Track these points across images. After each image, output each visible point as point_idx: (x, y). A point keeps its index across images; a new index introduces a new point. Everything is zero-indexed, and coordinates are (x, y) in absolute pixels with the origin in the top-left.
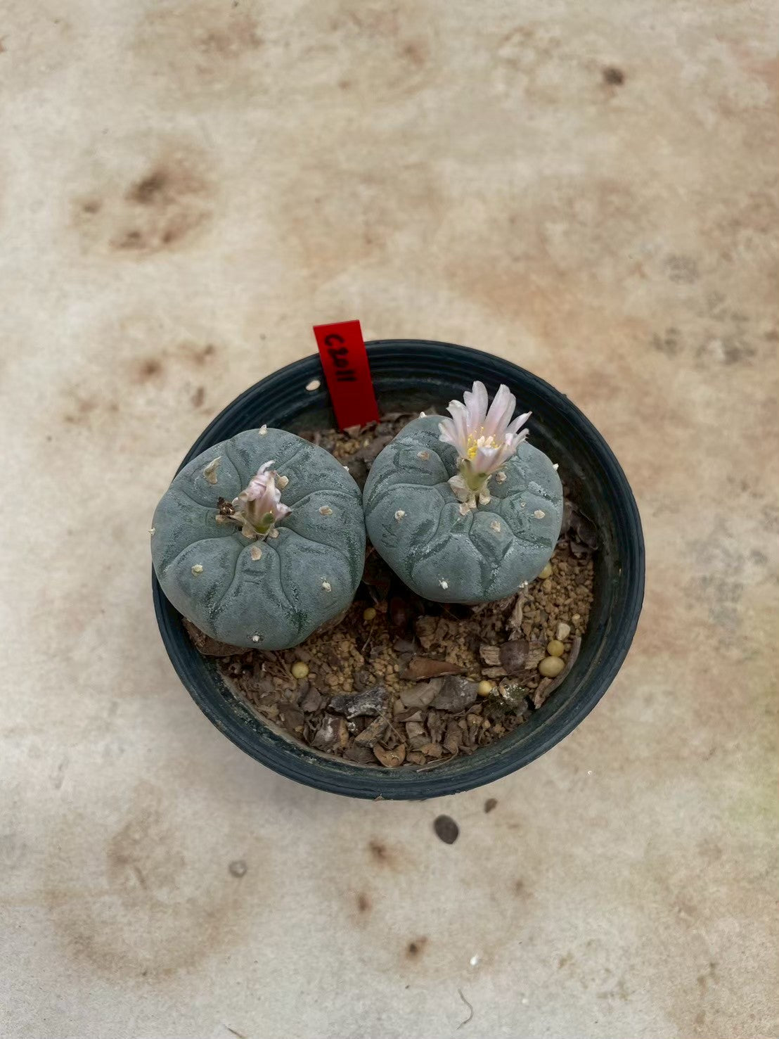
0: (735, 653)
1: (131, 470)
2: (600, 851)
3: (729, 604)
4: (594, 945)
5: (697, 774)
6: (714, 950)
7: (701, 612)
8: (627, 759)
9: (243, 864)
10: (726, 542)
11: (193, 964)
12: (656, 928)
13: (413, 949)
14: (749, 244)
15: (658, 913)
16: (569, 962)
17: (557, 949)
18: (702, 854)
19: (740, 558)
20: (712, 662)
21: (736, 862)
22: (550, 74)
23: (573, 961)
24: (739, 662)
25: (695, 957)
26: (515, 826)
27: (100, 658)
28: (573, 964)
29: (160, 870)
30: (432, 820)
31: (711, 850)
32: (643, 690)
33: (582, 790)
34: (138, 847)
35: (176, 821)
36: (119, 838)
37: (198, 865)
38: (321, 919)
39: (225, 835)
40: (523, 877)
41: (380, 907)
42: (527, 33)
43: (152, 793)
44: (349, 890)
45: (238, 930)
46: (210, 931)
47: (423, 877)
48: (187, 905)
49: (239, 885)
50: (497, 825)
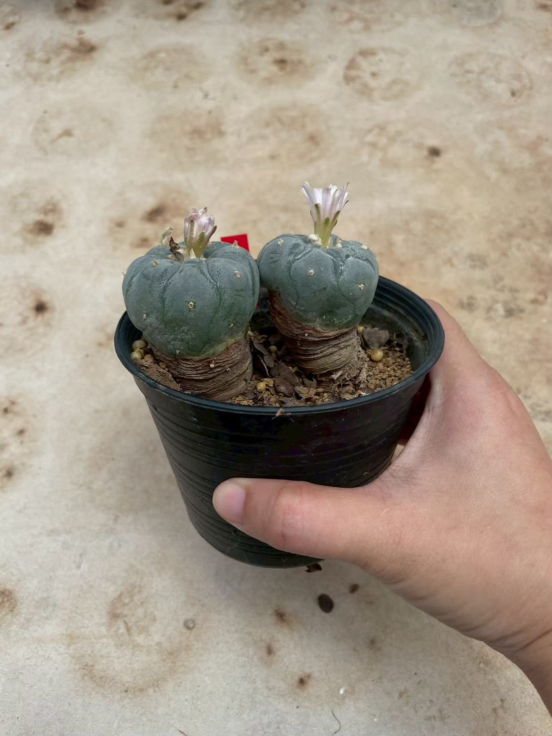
4: (422, 684)
6: (503, 690)
9: (193, 622)
11: (157, 686)
12: (464, 674)
13: (302, 682)
14: (519, 247)
15: (465, 664)
16: (405, 695)
17: (398, 686)
22: (396, 151)
23: (408, 694)
25: (491, 695)
26: (370, 603)
27: (110, 488)
28: (408, 696)
29: (140, 623)
30: (316, 596)
34: (126, 608)
35: (152, 592)
36: (115, 602)
37: (164, 621)
38: (242, 659)
39: (183, 602)
40: (375, 636)
41: (281, 653)
42: (382, 128)
43: (137, 573)
44: (261, 641)
45: (188, 664)
46: (170, 664)
47: (309, 634)
48: (156, 647)
49: (190, 635)
50: (359, 601)
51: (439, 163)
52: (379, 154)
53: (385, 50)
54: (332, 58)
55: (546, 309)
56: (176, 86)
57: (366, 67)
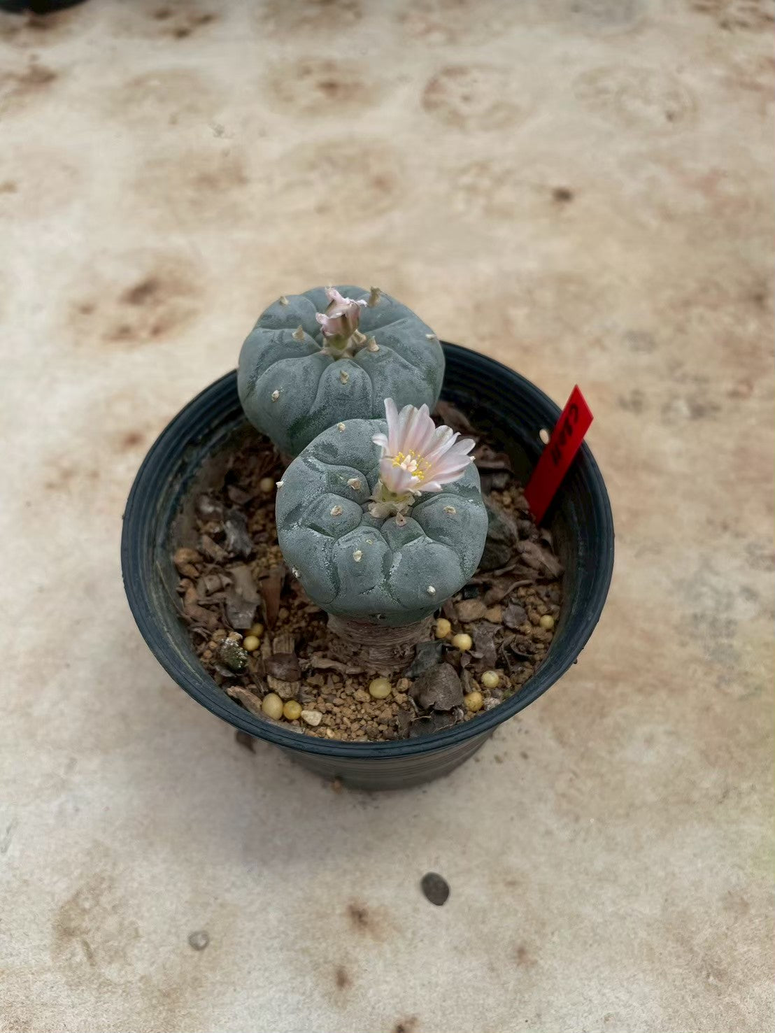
0: (737, 689)
2: (610, 909)
3: (725, 641)
4: (611, 1021)
5: (712, 819)
6: (752, 1020)
7: (695, 649)
8: (631, 805)
9: (205, 935)
10: (714, 580)
12: (683, 998)
13: (401, 1031)
14: (701, 319)
15: (683, 980)
17: (570, 1027)
18: (727, 908)
19: (730, 595)
20: (714, 700)
21: (767, 917)
22: (506, 195)
24: (742, 699)
26: (512, 884)
27: (62, 713)
29: (111, 943)
30: (419, 879)
31: (736, 903)
32: (642, 730)
33: (585, 841)
34: (86, 917)
35: (132, 887)
36: (67, 907)
37: (153, 937)
38: (293, 998)
39: (186, 902)
40: (525, 942)
41: (361, 982)
42: (483, 167)
43: (106, 855)
44: (325, 962)
45: (197, 1012)
46: (164, 1014)
47: (410, 945)
48: (140, 984)
49: (200, 959)
50: (493, 882)
51: (571, 210)
52: (481, 201)
53: (481, 67)
54: (403, 79)
55: (753, 404)
56: (173, 121)
57: (455, 89)
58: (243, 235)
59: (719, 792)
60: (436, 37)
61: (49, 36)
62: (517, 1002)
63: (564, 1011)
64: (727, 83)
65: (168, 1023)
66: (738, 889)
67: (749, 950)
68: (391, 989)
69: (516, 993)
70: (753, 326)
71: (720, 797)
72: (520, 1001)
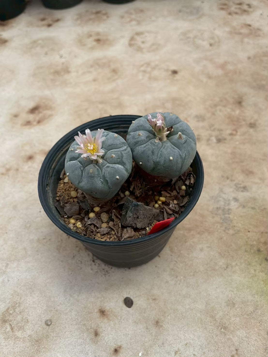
0: (231, 232)
1: (21, 188)
2: (188, 307)
3: (227, 216)
4: (188, 345)
5: (222, 275)
6: (237, 344)
7: (217, 219)
8: (195, 272)
9: (51, 321)
10: (224, 196)
12: (213, 336)
13: (116, 351)
14: (220, 110)
15: (212, 330)
16: (179, 353)
17: (174, 347)
18: (228, 305)
19: (229, 200)
20: (223, 235)
21: (241, 308)
22: (156, 73)
24: (233, 235)
25: (229, 347)
26: (155, 299)
27: (4, 249)
29: (19, 324)
30: (123, 299)
31: (231, 304)
32: (199, 246)
33: (179, 284)
34: (11, 316)
35: (26, 306)
36: (4, 313)
37: (33, 322)
38: (80, 341)
39: (45, 310)
40: (159, 319)
41: (103, 334)
42: (148, 64)
43: (18, 295)
44: (91, 328)
45: (47, 347)
46: (36, 348)
47: (119, 321)
48: (28, 338)
49: (49, 329)
50: (148, 299)
51: (177, 77)
52: (147, 75)
53: (148, 32)
54: (122, 37)
55: (238, 137)
56: (46, 54)
57: (139, 39)
58: (69, 90)
59: (225, 266)
60: (134, 23)
61: (6, 28)
62: (156, 340)
63: (172, 342)
64: (230, 33)
65: (37, 350)
66: (231, 298)
67: (235, 320)
68: (113, 336)
69: (155, 336)
70: (237, 112)
71: (225, 268)
72: (157, 339)
